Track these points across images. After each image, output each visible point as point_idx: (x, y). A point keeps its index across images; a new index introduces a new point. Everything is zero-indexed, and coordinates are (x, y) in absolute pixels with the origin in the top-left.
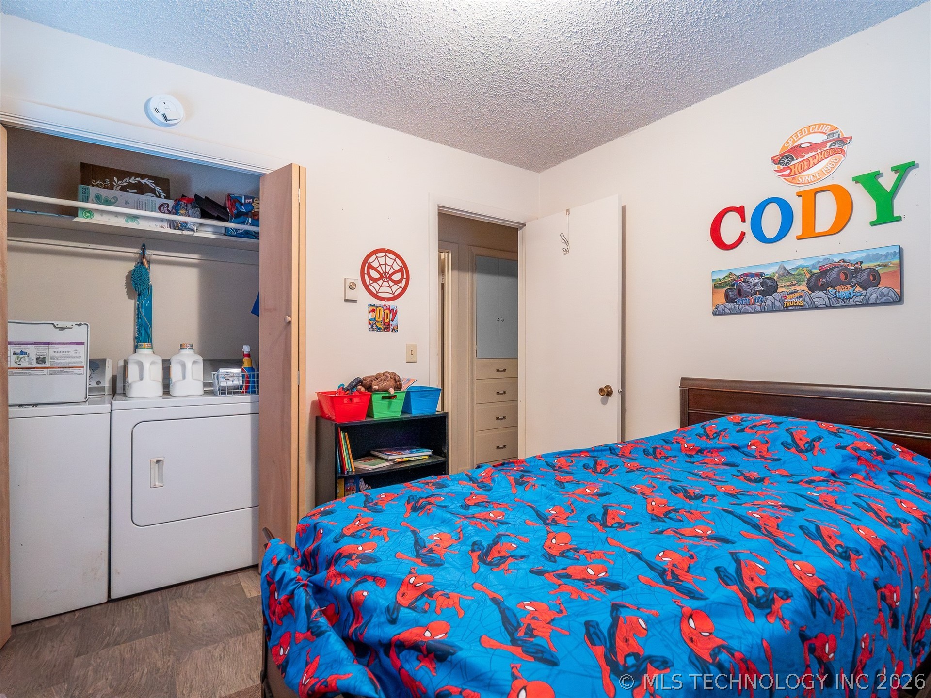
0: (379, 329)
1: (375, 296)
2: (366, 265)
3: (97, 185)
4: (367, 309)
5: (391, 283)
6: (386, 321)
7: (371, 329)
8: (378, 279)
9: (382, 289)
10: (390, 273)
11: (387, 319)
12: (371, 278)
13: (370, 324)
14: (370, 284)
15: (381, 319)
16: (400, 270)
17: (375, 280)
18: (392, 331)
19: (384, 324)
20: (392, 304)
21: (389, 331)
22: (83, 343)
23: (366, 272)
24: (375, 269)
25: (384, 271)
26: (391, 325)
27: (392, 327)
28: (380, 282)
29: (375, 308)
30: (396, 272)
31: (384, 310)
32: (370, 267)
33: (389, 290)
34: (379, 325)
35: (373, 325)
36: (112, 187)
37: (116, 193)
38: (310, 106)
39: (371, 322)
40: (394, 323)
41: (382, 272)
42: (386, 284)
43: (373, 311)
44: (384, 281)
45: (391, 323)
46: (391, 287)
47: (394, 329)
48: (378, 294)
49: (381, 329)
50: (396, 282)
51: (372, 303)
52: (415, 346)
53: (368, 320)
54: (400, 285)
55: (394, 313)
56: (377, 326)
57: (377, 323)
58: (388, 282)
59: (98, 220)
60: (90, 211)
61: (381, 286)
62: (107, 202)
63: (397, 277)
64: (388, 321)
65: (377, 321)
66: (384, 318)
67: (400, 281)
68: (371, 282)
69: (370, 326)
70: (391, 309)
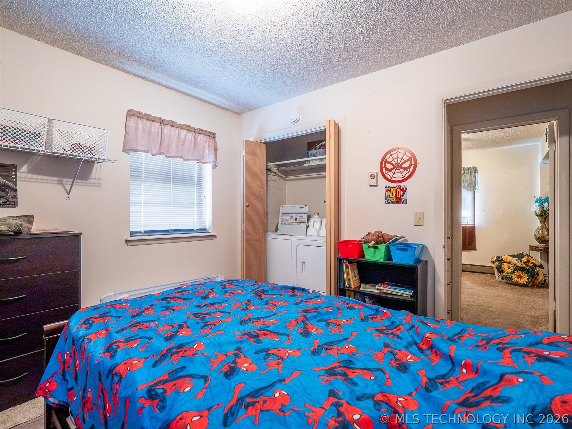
0: (392, 202)
1: (390, 181)
2: (384, 162)
3: (312, 150)
4: (384, 190)
5: (402, 170)
6: (398, 196)
7: (387, 203)
8: (392, 169)
9: (395, 175)
10: (401, 163)
11: (399, 195)
12: (386, 169)
13: (386, 199)
14: (386, 173)
15: (394, 195)
16: (409, 160)
17: (390, 170)
18: (402, 203)
19: (396, 199)
20: (402, 185)
21: (400, 203)
22: (306, 213)
23: (383, 166)
24: (390, 163)
25: (396, 163)
26: (402, 199)
27: (402, 201)
28: (393, 171)
29: (389, 189)
30: (405, 161)
31: (396, 189)
32: (387, 162)
33: (400, 175)
34: (392, 199)
35: (388, 200)
36: (315, 149)
37: (317, 151)
38: (351, 80)
39: (387, 198)
40: (404, 198)
41: (394, 164)
42: (398, 171)
43: (388, 191)
44: (396, 170)
45: (402, 197)
46: (401, 173)
47: (404, 202)
48: (392, 179)
49: (394, 202)
50: (405, 169)
51: (388, 186)
52: (423, 214)
53: (385, 197)
54: (409, 170)
55: (404, 191)
56: (391, 201)
57: (391, 199)
58: (399, 169)
59: (312, 164)
60: (309, 161)
61: (394, 174)
62: (314, 156)
63: (406, 165)
64: (399, 196)
65: (391, 197)
66: (396, 195)
67: (409, 167)
68: (387, 172)
69: (386, 201)
70: (401, 188)
